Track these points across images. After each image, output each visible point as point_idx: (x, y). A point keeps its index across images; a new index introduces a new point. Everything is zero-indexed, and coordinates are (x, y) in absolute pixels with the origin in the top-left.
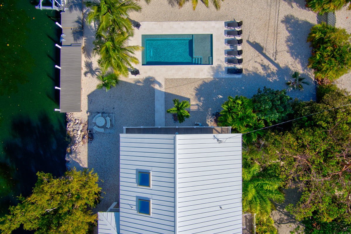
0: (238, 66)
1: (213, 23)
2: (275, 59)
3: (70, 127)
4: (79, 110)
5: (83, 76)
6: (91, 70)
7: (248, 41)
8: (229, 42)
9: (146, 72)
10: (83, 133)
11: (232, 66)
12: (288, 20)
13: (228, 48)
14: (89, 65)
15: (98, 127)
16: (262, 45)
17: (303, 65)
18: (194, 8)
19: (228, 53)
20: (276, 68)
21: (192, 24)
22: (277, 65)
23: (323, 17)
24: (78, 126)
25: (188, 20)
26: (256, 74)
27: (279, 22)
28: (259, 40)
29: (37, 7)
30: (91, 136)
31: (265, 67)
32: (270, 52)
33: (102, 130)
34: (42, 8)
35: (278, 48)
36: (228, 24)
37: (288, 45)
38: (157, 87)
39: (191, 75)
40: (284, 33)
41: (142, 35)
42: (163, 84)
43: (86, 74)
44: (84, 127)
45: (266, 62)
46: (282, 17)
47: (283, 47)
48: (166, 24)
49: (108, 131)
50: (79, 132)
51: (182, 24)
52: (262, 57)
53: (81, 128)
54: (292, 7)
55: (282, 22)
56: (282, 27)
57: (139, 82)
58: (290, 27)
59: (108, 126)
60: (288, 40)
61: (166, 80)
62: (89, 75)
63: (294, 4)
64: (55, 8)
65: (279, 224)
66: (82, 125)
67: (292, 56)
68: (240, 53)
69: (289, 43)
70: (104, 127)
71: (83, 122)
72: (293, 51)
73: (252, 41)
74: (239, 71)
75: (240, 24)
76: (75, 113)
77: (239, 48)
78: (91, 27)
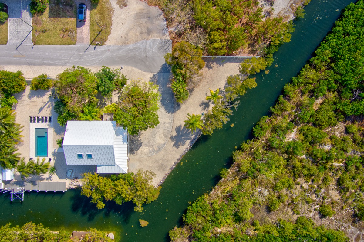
0: (48, 118)
1: (31, 128)
2: (46, 102)
3: (73, 187)
4: (65, 183)
5: (52, 181)
6: (50, 178)
7: (38, 113)
8: (38, 122)
9: (50, 155)
10: (75, 181)
11: (48, 120)
12: (30, 97)
13: (41, 122)
14: (48, 179)
15: (72, 175)
16: (40, 108)
17: (48, 92)
18: (24, 136)
19: (43, 122)
20: (49, 102)
21: (31, 136)
22: (48, 102)
23: (28, 83)
24: (72, 183)
25: (29, 138)
26: (51, 111)
27: (30, 101)
28: (38, 109)
29: (23, 200)
30: (76, 178)
31: (49, 107)
32: (43, 105)
33: (73, 173)
34: (23, 198)
35: (41, 101)
36: (31, 122)
37: (40, 97)
38: (56, 151)
39: (52, 137)
40: (35, 99)
41: (35, 157)
42: (55, 148)
43: (51, 180)
44: (72, 181)
45: (47, 106)
46: (28, 100)
47: (41, 99)
48: (31, 147)
49: (74, 171)
50: (75, 183)
51: (31, 141)
52: (45, 108)
53: (73, 182)
54: (24, 95)
55: (30, 99)
56: (33, 99)
57: (54, 158)
58: (32, 96)
59: (72, 171)
60: (38, 97)
61: (54, 147)
62: (51, 179)
63: (23, 95)
64: (23, 192)
65: (112, 102)
66: (72, 182)
67: (44, 96)
68: (42, 117)
69: (39, 97)
70: (72, 173)
71: (71, 181)
72: (42, 95)
73: (38, 112)
74: (50, 118)
75: (31, 117)
76: (67, 185)
77: (41, 118)
78: (31, 178)
